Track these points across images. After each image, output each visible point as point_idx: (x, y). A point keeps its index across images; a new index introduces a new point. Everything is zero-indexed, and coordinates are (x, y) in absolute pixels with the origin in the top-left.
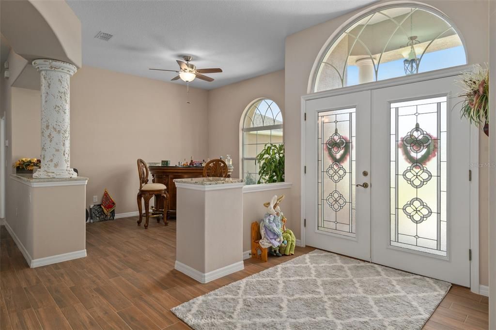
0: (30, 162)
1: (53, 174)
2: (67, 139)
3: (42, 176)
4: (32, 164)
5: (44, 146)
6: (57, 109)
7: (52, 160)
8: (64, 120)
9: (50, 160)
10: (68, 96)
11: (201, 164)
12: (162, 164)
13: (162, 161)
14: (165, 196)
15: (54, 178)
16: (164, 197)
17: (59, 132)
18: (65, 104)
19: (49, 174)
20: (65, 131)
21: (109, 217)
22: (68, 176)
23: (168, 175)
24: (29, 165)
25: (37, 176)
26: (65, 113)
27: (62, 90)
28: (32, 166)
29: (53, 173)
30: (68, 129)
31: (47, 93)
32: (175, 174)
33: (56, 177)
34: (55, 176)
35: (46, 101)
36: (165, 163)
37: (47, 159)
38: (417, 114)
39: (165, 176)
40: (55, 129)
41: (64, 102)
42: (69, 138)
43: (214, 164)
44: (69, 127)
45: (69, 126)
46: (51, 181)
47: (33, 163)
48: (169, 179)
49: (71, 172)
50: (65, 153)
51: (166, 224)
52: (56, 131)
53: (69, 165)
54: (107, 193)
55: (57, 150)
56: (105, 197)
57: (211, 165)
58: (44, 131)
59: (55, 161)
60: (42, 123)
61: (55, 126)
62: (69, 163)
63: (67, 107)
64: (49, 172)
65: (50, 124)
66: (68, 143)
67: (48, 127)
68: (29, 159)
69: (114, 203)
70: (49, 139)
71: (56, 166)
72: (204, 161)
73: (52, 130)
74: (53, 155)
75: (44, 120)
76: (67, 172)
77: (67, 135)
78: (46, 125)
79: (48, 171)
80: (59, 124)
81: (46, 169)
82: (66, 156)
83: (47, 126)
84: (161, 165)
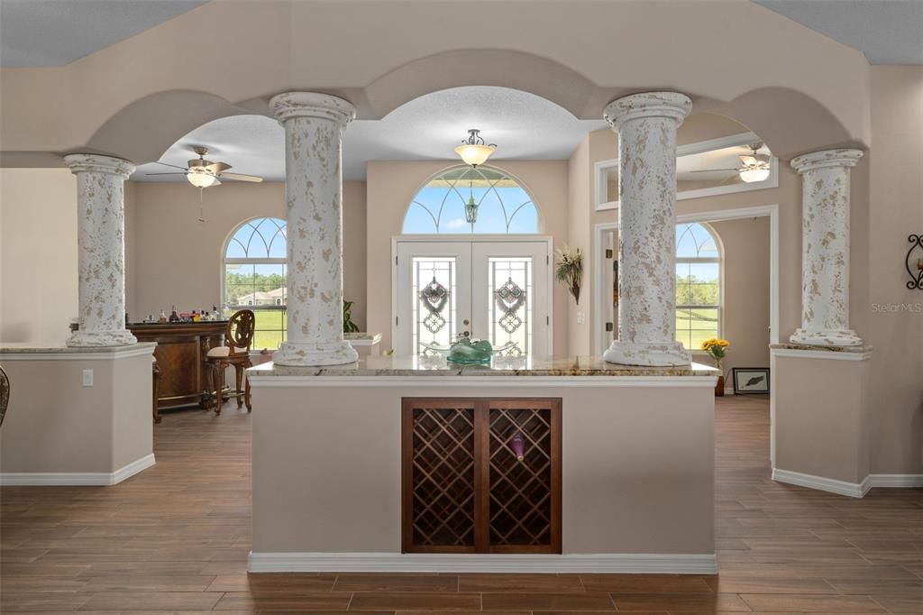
5: (100, 293)
7: (114, 317)
11: (192, 317)
31: (106, 209)
38: (510, 269)
59: (118, 318)
65: (111, 260)
70: (111, 284)
72: (194, 312)
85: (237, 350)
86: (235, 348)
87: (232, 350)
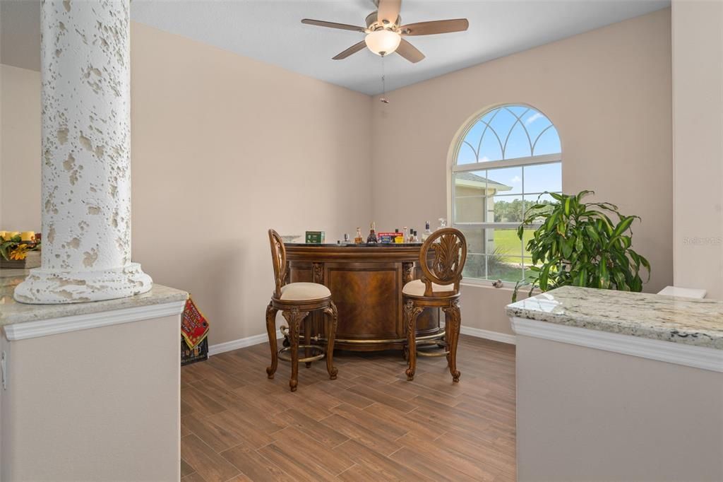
0: (19, 240)
1: (82, 288)
2: (123, 176)
3: (45, 297)
4: (24, 245)
5: (50, 195)
6: (93, 76)
7: (76, 242)
8: (114, 114)
9: (70, 239)
10: (126, 44)
11: (393, 238)
12: (307, 239)
13: (308, 233)
14: (331, 311)
15: (85, 301)
16: (328, 314)
17: (100, 151)
18: (118, 67)
19: (68, 288)
20: (118, 150)
21: (196, 353)
22: (129, 291)
23: (323, 264)
24: (15, 247)
25: (29, 295)
26: (118, 94)
27: (109, 21)
28: (23, 249)
29: (83, 282)
30: (127, 145)
31: (62, 25)
32: (338, 261)
33: (92, 297)
34: (88, 294)
35: (58, 52)
36: (315, 236)
37: (63, 236)
39: (317, 265)
40: (86, 141)
41: (115, 59)
42: (128, 173)
43: (442, 239)
44: (128, 140)
45: (129, 134)
46: (75, 314)
47: (26, 242)
48: (326, 271)
49: (137, 277)
50: (119, 220)
51: (333, 375)
52: (90, 147)
53: (129, 256)
54: (192, 303)
55: (96, 210)
56: (188, 311)
57: (438, 240)
58: (52, 149)
59: (86, 246)
60: (43, 122)
61: (87, 133)
62: (128, 249)
63: (124, 76)
64: (67, 282)
65: (70, 126)
66: (124, 186)
67: (63, 133)
68: (15, 234)
69: (205, 324)
70: (70, 173)
71: (91, 258)
72: (397, 231)
73: (79, 143)
74: (82, 225)
75: (51, 112)
76: (125, 279)
77: (124, 162)
78: (56, 126)
79: (65, 277)
80: (100, 125)
81: (57, 271)
82: (122, 226)
83: (61, 132)
84: (304, 242)
85: (437, 288)
86: (433, 283)
87: (429, 287)
